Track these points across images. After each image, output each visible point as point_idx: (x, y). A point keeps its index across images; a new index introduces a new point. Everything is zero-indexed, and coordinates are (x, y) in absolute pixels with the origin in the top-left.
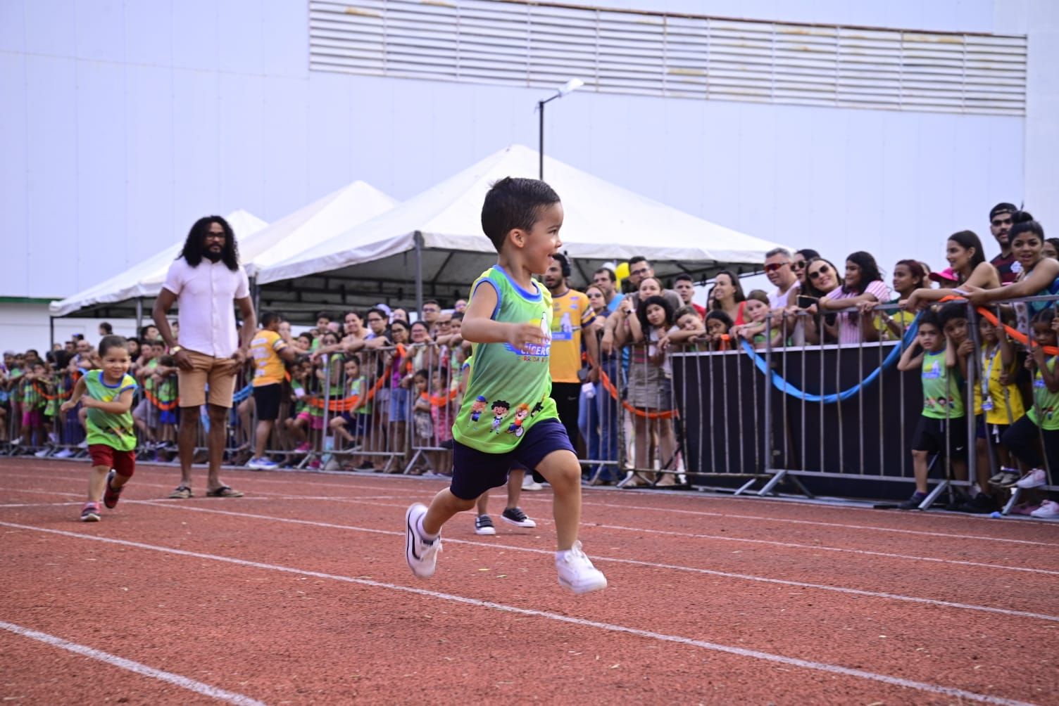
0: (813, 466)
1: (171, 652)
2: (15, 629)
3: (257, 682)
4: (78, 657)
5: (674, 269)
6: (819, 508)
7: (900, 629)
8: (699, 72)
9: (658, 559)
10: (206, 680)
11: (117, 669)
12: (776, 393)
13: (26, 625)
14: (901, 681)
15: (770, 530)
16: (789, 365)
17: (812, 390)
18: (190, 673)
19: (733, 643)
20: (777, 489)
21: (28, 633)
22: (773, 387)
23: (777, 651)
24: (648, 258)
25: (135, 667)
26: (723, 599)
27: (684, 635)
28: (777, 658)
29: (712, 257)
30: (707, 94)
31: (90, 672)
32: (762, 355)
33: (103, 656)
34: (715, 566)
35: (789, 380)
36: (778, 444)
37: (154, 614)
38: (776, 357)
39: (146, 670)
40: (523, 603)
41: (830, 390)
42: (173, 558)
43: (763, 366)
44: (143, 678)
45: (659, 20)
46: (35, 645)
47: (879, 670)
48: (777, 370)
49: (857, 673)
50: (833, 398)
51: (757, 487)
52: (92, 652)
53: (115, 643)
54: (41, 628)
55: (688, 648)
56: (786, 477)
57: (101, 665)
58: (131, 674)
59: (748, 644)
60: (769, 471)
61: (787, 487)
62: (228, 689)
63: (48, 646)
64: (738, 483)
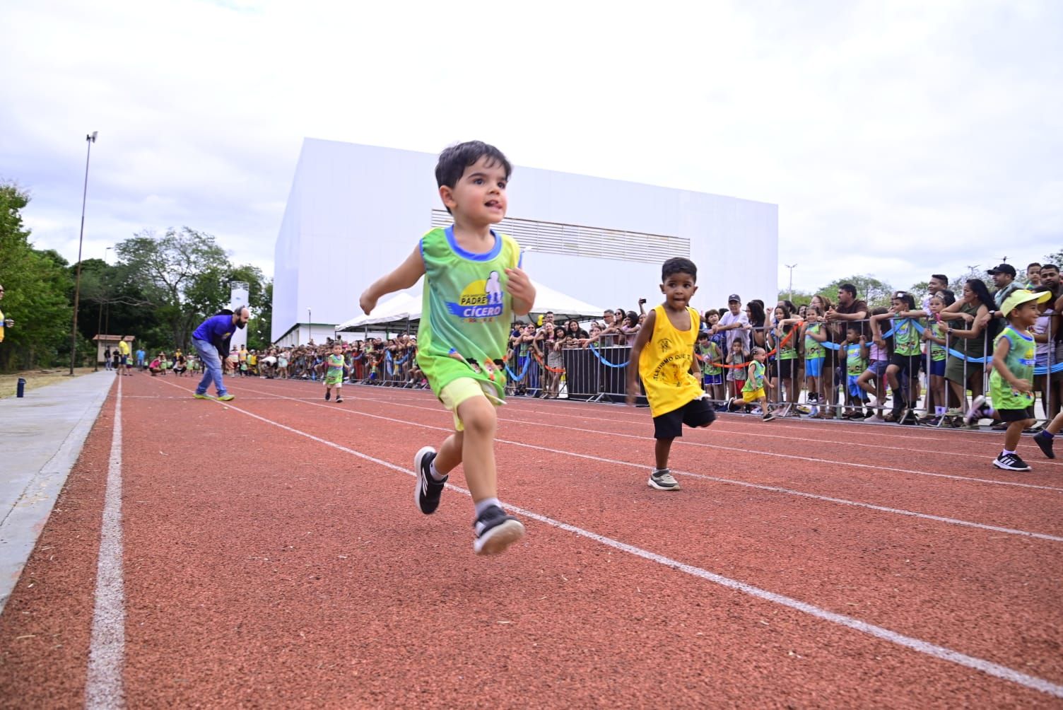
0: (615, 391)
1: (376, 451)
2: (322, 441)
3: (407, 463)
4: (343, 451)
5: (565, 318)
6: (616, 407)
7: (643, 448)
8: (576, 246)
9: (556, 424)
10: (388, 462)
11: (357, 457)
12: (602, 365)
13: (325, 440)
14: (644, 466)
15: (598, 415)
16: (607, 354)
17: (615, 363)
18: (383, 459)
19: (584, 454)
20: (601, 400)
21: (326, 442)
22: (601, 363)
23: (599, 456)
24: (555, 313)
25: (363, 456)
26: (580, 439)
27: (566, 451)
28: (599, 459)
29: (579, 313)
30: (578, 254)
31: (347, 457)
32: (597, 350)
33: (352, 452)
34: (577, 427)
35: (607, 360)
36: (602, 383)
37: (370, 438)
38: (602, 350)
39: (367, 457)
40: (506, 439)
41: (621, 363)
42: (377, 419)
43: (597, 355)
44: (367, 460)
45: (561, 226)
46: (328, 447)
47: (635, 463)
48: (602, 355)
49: (628, 464)
50: (623, 365)
51: (594, 399)
52: (348, 450)
53: (356, 447)
54: (331, 441)
55: (567, 455)
56: (605, 395)
57: (351, 454)
58: (362, 458)
59: (589, 454)
60: (598, 393)
61: (605, 399)
62: (396, 465)
63: (333, 447)
64: (587, 397)
